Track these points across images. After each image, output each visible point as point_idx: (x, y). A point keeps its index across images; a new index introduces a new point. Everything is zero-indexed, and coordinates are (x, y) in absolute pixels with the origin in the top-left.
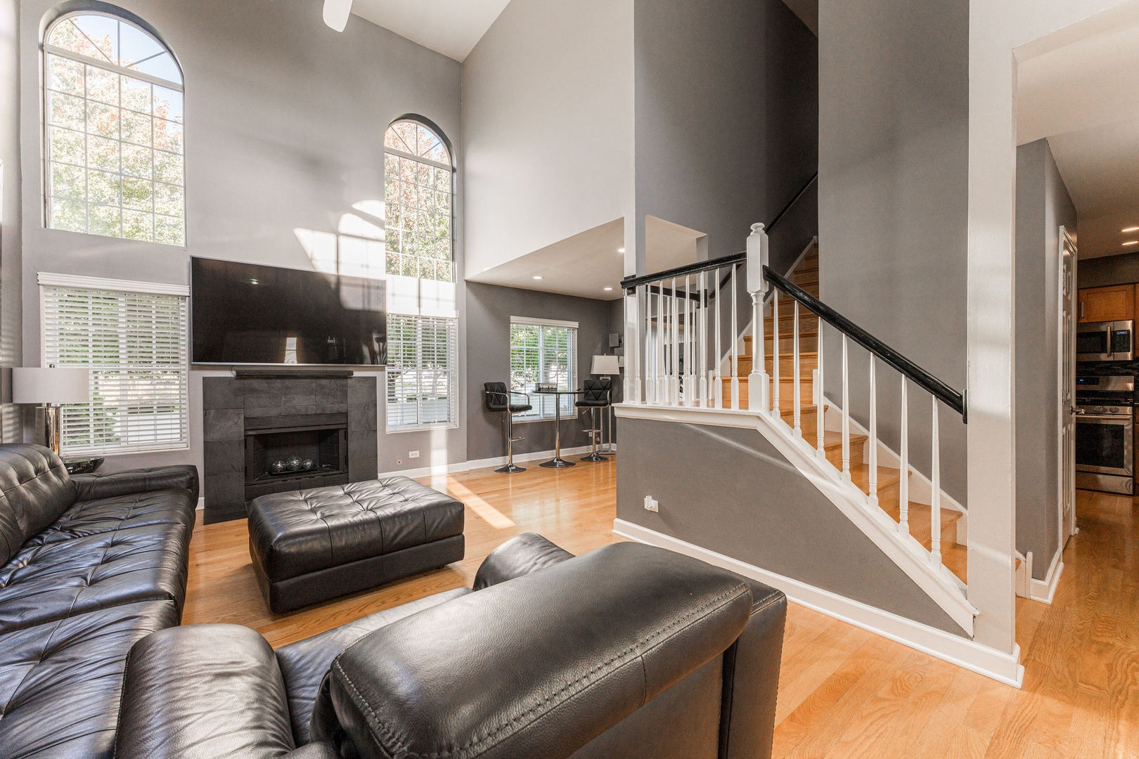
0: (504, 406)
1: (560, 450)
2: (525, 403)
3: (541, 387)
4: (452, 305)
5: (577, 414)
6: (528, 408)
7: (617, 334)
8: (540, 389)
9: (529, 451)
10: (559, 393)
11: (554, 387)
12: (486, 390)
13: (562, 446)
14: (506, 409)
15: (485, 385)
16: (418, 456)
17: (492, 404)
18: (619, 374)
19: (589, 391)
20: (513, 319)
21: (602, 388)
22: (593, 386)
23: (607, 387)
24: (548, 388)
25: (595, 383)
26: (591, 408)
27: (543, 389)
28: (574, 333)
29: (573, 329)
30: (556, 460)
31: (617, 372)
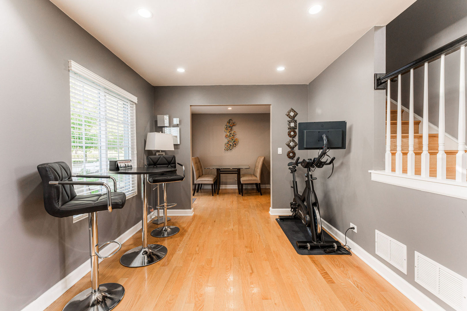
3: (119, 165)
7: (167, 116)
8: (117, 169)
11: (129, 164)
17: (60, 203)
18: (174, 150)
19: (154, 167)
20: (75, 66)
21: (168, 163)
22: (158, 162)
23: (172, 162)
24: (125, 166)
25: (160, 159)
26: (162, 184)
27: (121, 167)
28: (132, 107)
29: (132, 103)
30: (144, 252)
31: (172, 149)
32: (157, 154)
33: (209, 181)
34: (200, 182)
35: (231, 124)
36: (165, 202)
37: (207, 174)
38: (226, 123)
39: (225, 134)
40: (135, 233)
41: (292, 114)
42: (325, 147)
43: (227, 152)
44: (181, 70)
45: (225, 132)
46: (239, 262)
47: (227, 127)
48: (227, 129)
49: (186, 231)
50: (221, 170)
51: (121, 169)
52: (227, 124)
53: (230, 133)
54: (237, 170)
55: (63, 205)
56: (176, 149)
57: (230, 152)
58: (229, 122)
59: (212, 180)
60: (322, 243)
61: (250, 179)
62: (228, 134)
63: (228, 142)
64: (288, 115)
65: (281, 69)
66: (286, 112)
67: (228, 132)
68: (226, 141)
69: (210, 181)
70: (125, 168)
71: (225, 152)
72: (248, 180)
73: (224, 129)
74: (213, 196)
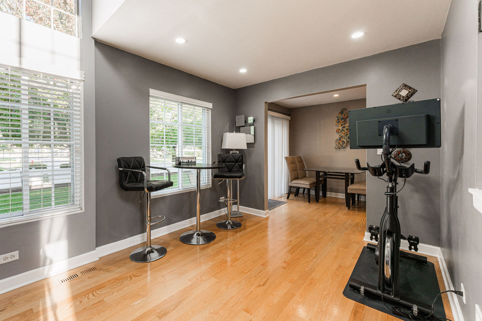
0: (141, 185)
1: (201, 216)
2: (165, 179)
3: (181, 161)
4: (76, 64)
5: (211, 183)
6: (169, 184)
7: (243, 116)
8: (180, 164)
9: (169, 222)
10: (200, 168)
11: (193, 160)
12: (120, 166)
13: (202, 213)
14: (143, 189)
15: (119, 160)
16: (17, 257)
17: (126, 182)
18: (247, 148)
19: (223, 164)
20: (152, 92)
21: (235, 161)
22: (227, 159)
23: (239, 160)
24: (187, 161)
25: (228, 157)
26: (226, 180)
27: (183, 163)
28: (208, 113)
29: (208, 109)
30: (197, 234)
31: (245, 147)
32: (231, 152)
33: (304, 184)
34: (294, 184)
35: (345, 115)
36: (228, 198)
37: (304, 177)
38: (337, 114)
39: (336, 128)
40: (207, 219)
41: (404, 93)
42: (386, 144)
43: (339, 151)
44: (243, 71)
45: (337, 126)
46: (261, 271)
47: (338, 119)
48: (338, 122)
49: (245, 229)
50: (328, 173)
51: (183, 164)
52: (339, 115)
53: (344, 127)
54: (344, 174)
55: (128, 183)
56: (248, 148)
57: (343, 151)
58: (342, 113)
59: (309, 184)
60: (393, 296)
61: (361, 188)
62: (341, 128)
63: (340, 138)
64: (395, 96)
65: (358, 35)
66: (393, 91)
67: (340, 125)
68: (337, 136)
69: (306, 185)
70: (187, 164)
71: (336, 151)
72: (358, 190)
73: (335, 122)
74: (309, 202)
